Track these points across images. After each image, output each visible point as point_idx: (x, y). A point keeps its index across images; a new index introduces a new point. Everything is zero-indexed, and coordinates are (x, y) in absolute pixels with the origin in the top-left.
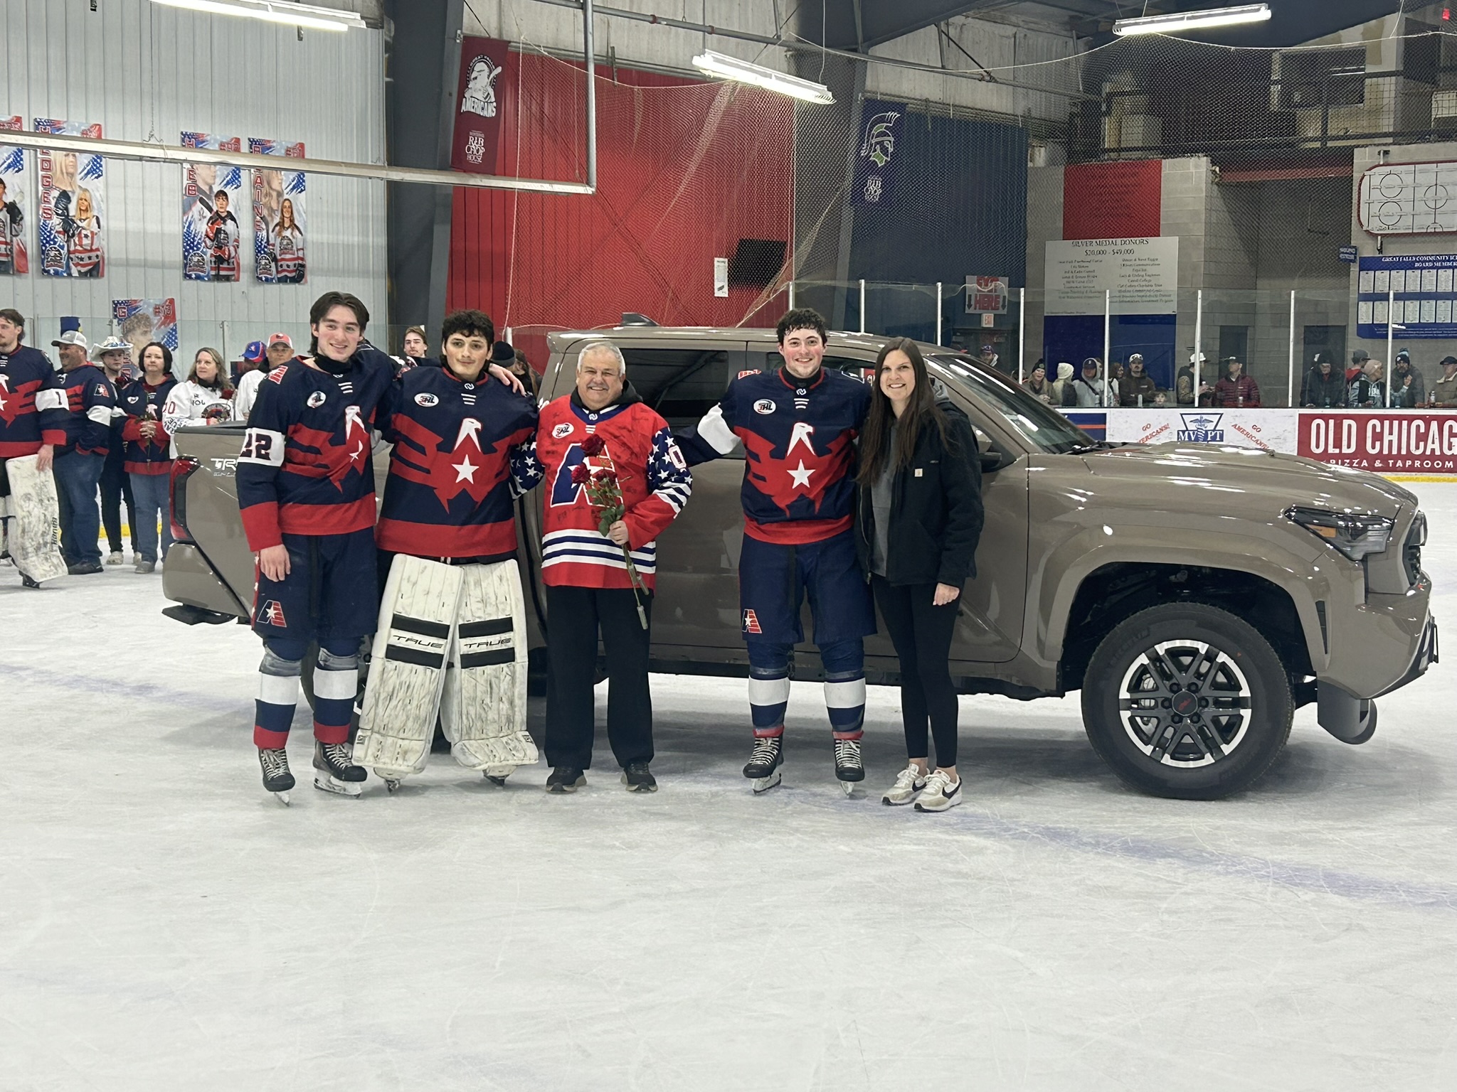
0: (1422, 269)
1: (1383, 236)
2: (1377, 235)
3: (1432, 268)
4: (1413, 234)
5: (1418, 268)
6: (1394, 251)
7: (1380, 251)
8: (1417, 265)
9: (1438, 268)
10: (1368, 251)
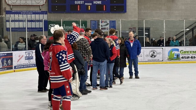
0: (23, 14)
1: (12, 5)
2: (10, 5)
3: (26, 14)
4: (20, 5)
5: (22, 14)
6: (15, 9)
7: (11, 9)
8: (21, 13)
9: (27, 14)
10: (8, 9)
